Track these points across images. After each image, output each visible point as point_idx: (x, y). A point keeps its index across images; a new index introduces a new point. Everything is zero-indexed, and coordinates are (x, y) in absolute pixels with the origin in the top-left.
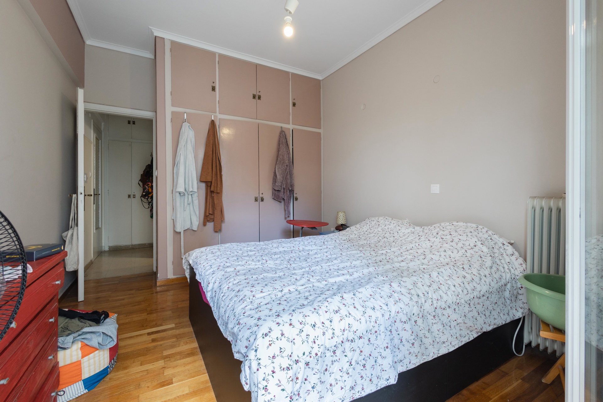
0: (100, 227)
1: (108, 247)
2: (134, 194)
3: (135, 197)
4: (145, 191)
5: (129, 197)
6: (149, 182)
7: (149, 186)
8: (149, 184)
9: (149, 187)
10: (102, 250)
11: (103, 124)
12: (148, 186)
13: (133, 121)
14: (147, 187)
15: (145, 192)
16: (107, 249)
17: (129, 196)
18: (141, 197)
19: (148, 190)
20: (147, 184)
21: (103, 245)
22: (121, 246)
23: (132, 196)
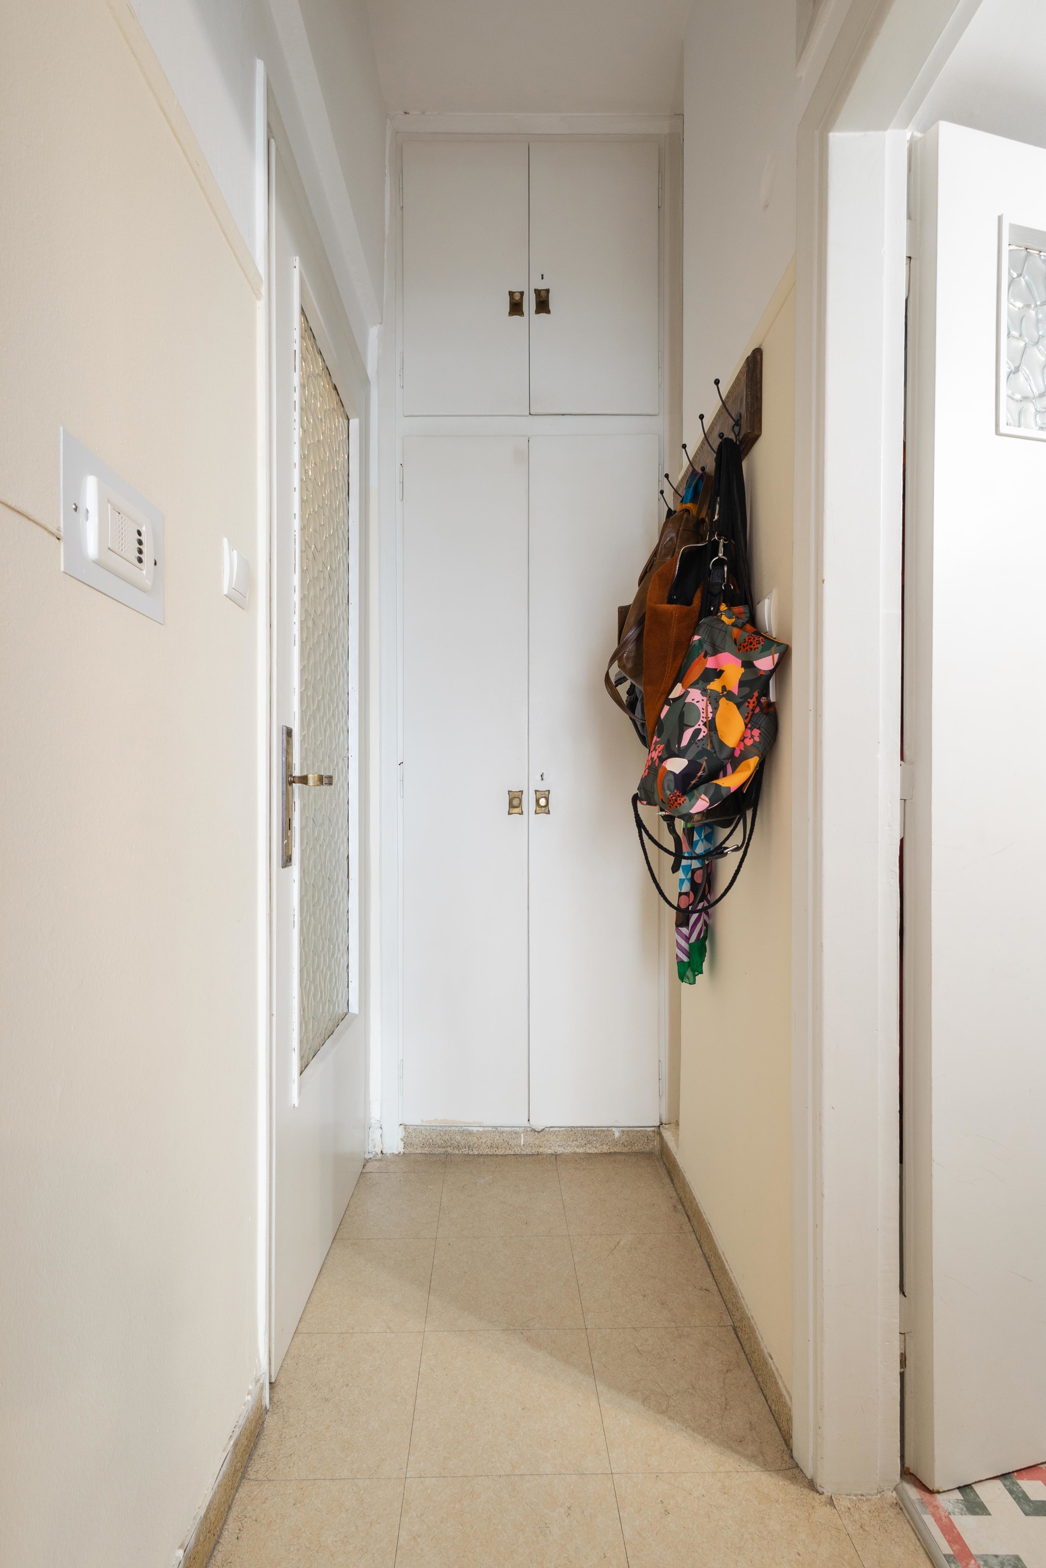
0: (354, 1008)
1: (400, 1133)
2: (542, 787)
3: (546, 809)
4: (688, 734)
5: (511, 806)
6: (716, 651)
7: (715, 686)
8: (718, 673)
9: (714, 700)
10: (371, 1148)
11: (374, 332)
12: (704, 692)
13: (538, 292)
14: (695, 696)
15: (680, 754)
16: (393, 1143)
17: (515, 802)
18: (635, 799)
19: (711, 725)
20: (695, 673)
21: (375, 1113)
22: (470, 1133)
23: (529, 802)
